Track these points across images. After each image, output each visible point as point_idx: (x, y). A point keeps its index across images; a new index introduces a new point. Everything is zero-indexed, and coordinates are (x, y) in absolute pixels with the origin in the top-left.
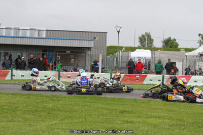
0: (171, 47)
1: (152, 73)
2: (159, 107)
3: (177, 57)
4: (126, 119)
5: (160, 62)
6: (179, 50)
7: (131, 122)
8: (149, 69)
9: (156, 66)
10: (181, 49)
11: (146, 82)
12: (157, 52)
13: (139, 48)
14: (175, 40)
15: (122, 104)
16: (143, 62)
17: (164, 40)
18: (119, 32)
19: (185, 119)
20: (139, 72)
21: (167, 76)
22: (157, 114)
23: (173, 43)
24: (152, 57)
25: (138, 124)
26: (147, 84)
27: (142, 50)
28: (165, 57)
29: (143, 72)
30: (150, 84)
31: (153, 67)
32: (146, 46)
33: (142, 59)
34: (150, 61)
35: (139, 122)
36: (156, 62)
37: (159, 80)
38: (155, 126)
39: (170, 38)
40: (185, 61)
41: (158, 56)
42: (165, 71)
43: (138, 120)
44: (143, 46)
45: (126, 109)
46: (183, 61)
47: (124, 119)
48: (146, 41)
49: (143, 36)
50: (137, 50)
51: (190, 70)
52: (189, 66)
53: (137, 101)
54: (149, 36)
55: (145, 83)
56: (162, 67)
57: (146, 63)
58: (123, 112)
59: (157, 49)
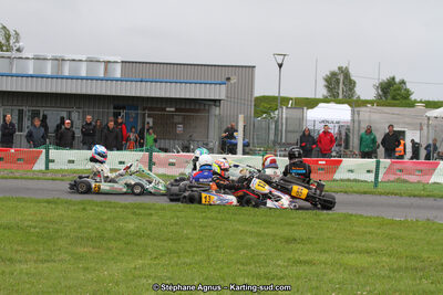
0: (394, 98)
1: (353, 155)
2: (369, 229)
3: (407, 120)
4: (297, 256)
5: (369, 131)
6: (412, 105)
7: (306, 263)
8: (347, 147)
9: (361, 140)
10: (416, 101)
11: (340, 174)
12: (363, 109)
13: (325, 100)
14: (403, 82)
15: (288, 224)
16: (334, 131)
17: (381, 84)
18: (280, 66)
19: (425, 255)
20: (325, 153)
21: (385, 162)
22: (364, 245)
23: (399, 89)
24: (353, 120)
25: (323, 266)
26: (342, 180)
27: (332, 105)
28: (381, 120)
29: (334, 154)
30: (349, 180)
31: (354, 142)
32: (341, 97)
33: (330, 126)
34: (348, 129)
35: (325, 263)
36: (363, 131)
37: (368, 171)
38: (359, 271)
39: (394, 79)
40: (425, 128)
41: (367, 118)
42: (381, 150)
43: (323, 257)
44: (333, 97)
45: (297, 235)
46: (421, 129)
47: (291, 256)
48: (339, 86)
49: (334, 74)
50: (321, 105)
51: (435, 148)
52: (435, 140)
53: (322, 217)
54: (347, 75)
55: (337, 176)
56: (374, 141)
57: (340, 133)
58: (289, 240)
59: (364, 103)
